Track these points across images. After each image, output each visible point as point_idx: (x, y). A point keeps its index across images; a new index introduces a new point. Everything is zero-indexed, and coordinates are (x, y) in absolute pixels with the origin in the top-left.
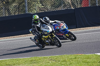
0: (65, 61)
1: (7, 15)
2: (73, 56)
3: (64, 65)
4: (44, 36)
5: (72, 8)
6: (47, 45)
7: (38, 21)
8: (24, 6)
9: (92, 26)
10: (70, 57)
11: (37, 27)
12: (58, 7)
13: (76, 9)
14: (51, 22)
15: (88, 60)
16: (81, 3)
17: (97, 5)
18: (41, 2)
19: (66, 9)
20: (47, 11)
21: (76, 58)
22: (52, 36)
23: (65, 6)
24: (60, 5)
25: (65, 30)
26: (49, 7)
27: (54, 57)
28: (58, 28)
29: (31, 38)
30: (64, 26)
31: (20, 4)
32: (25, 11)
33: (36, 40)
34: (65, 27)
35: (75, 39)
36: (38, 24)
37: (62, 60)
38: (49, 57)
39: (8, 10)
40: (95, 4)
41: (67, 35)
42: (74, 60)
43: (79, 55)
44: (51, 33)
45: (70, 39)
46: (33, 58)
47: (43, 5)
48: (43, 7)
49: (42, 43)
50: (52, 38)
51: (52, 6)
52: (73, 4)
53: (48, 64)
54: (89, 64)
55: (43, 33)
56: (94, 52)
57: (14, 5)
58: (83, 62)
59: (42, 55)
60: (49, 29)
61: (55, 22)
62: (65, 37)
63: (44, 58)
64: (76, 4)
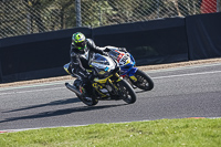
0: (163, 133)
1: (36, 31)
2: (181, 122)
3: (162, 141)
4: (96, 80)
5: (180, 15)
7: (83, 47)
8: (74, 11)
10: (175, 125)
11: (82, 59)
12: (148, 13)
13: (188, 17)
15: (215, 131)
16: (199, 6)
18: (111, 3)
19: (166, 19)
20: (123, 22)
21: (187, 126)
23: (164, 11)
24: (153, 8)
26: (129, 14)
27: (140, 123)
29: (66, 84)
30: (126, 57)
31: (65, 6)
32: (76, 22)
34: (129, 61)
37: (156, 130)
38: (127, 123)
39: (39, 20)
41: (133, 78)
43: (194, 121)
44: (113, 72)
45: (140, 87)
47: (115, 9)
48: (115, 13)
50: (115, 83)
51: (136, 10)
52: (182, 7)
53: (126, 139)
54: (217, 139)
55: (96, 73)
57: (51, 8)
58: (204, 135)
59: (114, 120)
60: (107, 63)
63: (118, 126)
64: (188, 7)
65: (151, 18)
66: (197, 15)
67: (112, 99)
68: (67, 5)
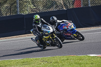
0: (57, 62)
2: (65, 58)
3: (56, 66)
5: (64, 9)
6: (48, 46)
7: (39, 21)
8: (16, 7)
9: (84, 27)
10: (62, 59)
11: (38, 27)
12: (50, 7)
13: (68, 9)
14: (58, 21)
15: (80, 61)
16: (73, 4)
17: (90, 5)
18: (33, 3)
21: (68, 59)
22: (53, 36)
23: (57, 6)
24: (52, 6)
25: (73, 29)
26: (41, 8)
27: (46, 58)
28: (66, 28)
29: (32, 39)
30: (71, 25)
32: (17, 12)
33: (37, 40)
34: (73, 27)
35: (83, 39)
36: (39, 24)
37: (54, 61)
38: (40, 58)
40: (88, 4)
41: (75, 35)
42: (66, 61)
43: (71, 57)
44: (52, 33)
45: (79, 39)
46: (25, 60)
47: (35, 6)
48: (34, 7)
49: (43, 44)
51: (44, 6)
52: (65, 5)
53: (40, 65)
54: (82, 65)
56: (86, 54)
58: (76, 63)
59: (34, 56)
60: (50, 29)
61: (63, 22)
62: (73, 37)
63: (36, 59)
64: (68, 5)
65: (51, 10)
66: (72, 8)
67: (52, 46)
68: (13, 4)
